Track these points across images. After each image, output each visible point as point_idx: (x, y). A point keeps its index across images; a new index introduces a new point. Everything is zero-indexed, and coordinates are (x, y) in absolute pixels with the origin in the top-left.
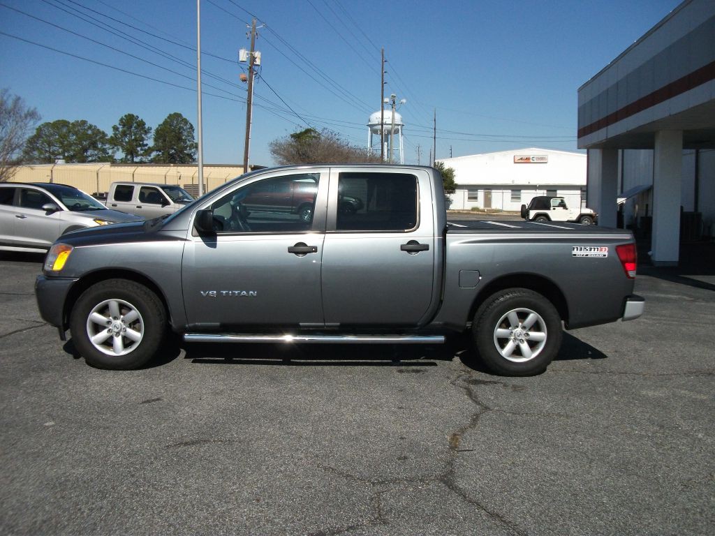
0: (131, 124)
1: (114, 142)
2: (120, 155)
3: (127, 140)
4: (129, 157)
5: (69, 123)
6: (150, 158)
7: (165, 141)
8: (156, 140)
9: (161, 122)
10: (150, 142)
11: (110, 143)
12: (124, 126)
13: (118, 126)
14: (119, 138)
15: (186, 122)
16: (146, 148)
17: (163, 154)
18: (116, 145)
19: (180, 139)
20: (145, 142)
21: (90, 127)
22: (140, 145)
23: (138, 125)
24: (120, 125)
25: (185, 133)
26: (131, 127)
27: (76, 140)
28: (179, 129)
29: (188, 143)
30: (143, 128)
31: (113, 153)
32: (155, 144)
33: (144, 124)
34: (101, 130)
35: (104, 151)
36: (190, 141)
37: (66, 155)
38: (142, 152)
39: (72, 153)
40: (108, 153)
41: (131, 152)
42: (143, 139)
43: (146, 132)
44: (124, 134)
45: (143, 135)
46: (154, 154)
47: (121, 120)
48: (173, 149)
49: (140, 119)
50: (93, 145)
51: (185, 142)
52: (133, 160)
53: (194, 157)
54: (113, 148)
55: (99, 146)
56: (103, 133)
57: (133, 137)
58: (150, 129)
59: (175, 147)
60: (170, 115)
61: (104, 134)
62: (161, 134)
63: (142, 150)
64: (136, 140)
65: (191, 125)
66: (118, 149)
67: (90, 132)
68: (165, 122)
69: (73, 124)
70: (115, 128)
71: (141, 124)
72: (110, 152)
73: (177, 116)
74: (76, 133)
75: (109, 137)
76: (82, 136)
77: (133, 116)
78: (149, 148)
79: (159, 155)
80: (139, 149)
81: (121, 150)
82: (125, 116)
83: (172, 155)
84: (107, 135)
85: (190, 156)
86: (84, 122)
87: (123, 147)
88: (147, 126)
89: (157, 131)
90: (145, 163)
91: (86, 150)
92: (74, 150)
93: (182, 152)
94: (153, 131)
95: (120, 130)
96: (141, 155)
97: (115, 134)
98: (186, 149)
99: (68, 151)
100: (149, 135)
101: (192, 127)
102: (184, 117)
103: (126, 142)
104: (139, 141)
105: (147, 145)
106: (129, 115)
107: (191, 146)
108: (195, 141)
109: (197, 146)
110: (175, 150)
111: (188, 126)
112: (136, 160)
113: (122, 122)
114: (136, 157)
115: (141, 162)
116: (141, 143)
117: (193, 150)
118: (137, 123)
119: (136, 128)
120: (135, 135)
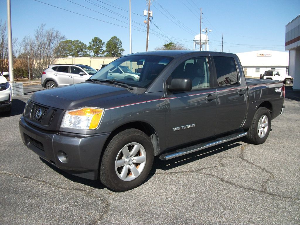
0: (96, 40)
1: (90, 48)
2: (92, 54)
3: (95, 48)
4: (96, 55)
5: (72, 41)
6: (104, 55)
7: (110, 48)
8: (106, 48)
9: (109, 40)
10: (104, 49)
11: (88, 49)
12: (94, 42)
13: (92, 42)
14: (92, 47)
15: (118, 40)
16: (102, 51)
17: (109, 53)
19: (116, 47)
20: (102, 49)
21: (80, 42)
22: (100, 50)
23: (100, 42)
24: (92, 41)
25: (118, 45)
26: (97, 42)
27: (74, 48)
28: (116, 43)
29: (120, 49)
31: (90, 53)
32: (106, 49)
33: (102, 41)
34: (84, 44)
35: (86, 52)
37: (71, 54)
39: (73, 53)
40: (87, 53)
41: (97, 53)
42: (101, 47)
43: (103, 44)
44: (94, 45)
45: (101, 46)
46: (106, 54)
48: (113, 51)
49: (100, 39)
50: (82, 50)
51: (118, 48)
53: (122, 54)
54: (89, 51)
55: (84, 50)
56: (85, 45)
57: (97, 46)
58: (104, 43)
59: (114, 50)
60: (112, 37)
61: (86, 46)
62: (109, 45)
63: (101, 52)
64: (98, 48)
65: (121, 41)
66: (91, 52)
67: (80, 45)
68: (110, 40)
69: (73, 41)
70: (90, 43)
71: (101, 41)
72: (88, 53)
73: (115, 38)
74: (75, 45)
75: (88, 47)
76: (78, 46)
78: (104, 51)
79: (108, 54)
80: (100, 51)
81: (92, 51)
82: (94, 38)
83: (113, 54)
84: (87, 46)
85: (120, 54)
86: (78, 41)
87: (93, 50)
88: (103, 42)
89: (107, 44)
90: (102, 57)
91: (78, 52)
92: (74, 52)
93: (117, 52)
94: (105, 44)
95: (92, 43)
96: (101, 54)
97: (90, 45)
98: (119, 51)
99: (72, 52)
100: (104, 46)
101: (121, 42)
102: (118, 38)
103: (95, 49)
104: (99, 48)
106: (96, 37)
107: (121, 50)
108: (122, 48)
109: (123, 50)
110: (114, 51)
111: (119, 42)
112: (98, 56)
113: (93, 40)
114: (99, 54)
115: (101, 57)
116: (100, 49)
117: (121, 52)
118: (99, 41)
119: (98, 43)
120: (98, 45)
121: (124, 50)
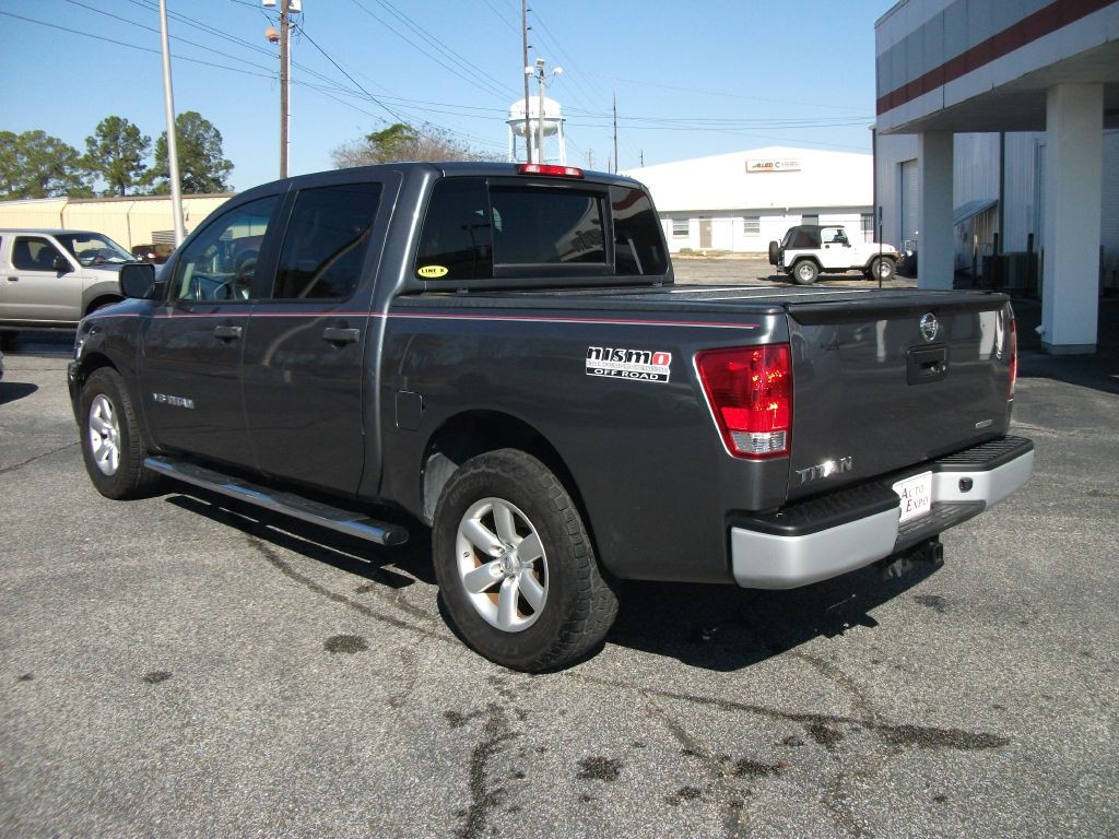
0: (116, 132)
1: (90, 163)
2: (101, 184)
3: (111, 160)
4: (116, 188)
5: (14, 136)
6: (150, 189)
8: (158, 158)
10: (151, 162)
11: (84, 167)
12: (105, 136)
13: (95, 137)
14: (98, 158)
15: (207, 125)
16: (144, 171)
18: (94, 170)
19: (200, 155)
20: (142, 163)
21: (51, 141)
22: (133, 168)
23: (129, 134)
24: (97, 135)
25: (207, 145)
26: (117, 138)
27: (27, 163)
28: (197, 138)
29: (213, 160)
30: (136, 140)
31: (91, 182)
32: (159, 165)
33: (138, 132)
34: (69, 145)
35: (76, 180)
36: (215, 158)
37: (14, 188)
38: (138, 179)
39: (22, 185)
40: (82, 184)
41: (120, 180)
42: (137, 158)
43: (142, 146)
44: (106, 151)
45: (137, 151)
46: (157, 182)
47: (100, 128)
48: (187, 171)
49: (130, 124)
50: (57, 170)
51: (207, 158)
52: (123, 193)
53: (224, 184)
54: (90, 174)
55: (67, 171)
56: (73, 150)
57: (121, 155)
58: (147, 140)
59: (192, 169)
60: (181, 115)
61: (74, 153)
63: (137, 175)
64: (126, 160)
65: (217, 132)
66: (97, 176)
67: (50, 150)
69: (22, 138)
70: (91, 142)
71: (133, 133)
72: (85, 180)
73: (192, 117)
74: (28, 153)
75: (81, 157)
76: (38, 158)
77: (119, 119)
78: (150, 171)
79: (165, 182)
80: (132, 174)
81: (102, 176)
82: (106, 120)
83: (188, 182)
84: (77, 154)
85: (216, 181)
86: (39, 134)
87: (104, 170)
88: (142, 136)
89: (161, 143)
90: (143, 195)
91: (44, 179)
92: (26, 181)
93: (203, 175)
94: (153, 144)
95: (99, 143)
96: (137, 183)
97: (91, 151)
98: (210, 171)
99: (16, 183)
100: (147, 150)
101: (217, 134)
102: (204, 118)
103: (109, 164)
104: (131, 162)
105: (144, 167)
106: (112, 118)
107: (219, 167)
108: (224, 158)
109: (229, 166)
110: (191, 172)
111: (212, 133)
112: (127, 192)
113: (101, 131)
114: (129, 186)
115: (137, 194)
116: (135, 164)
117: (221, 173)
118: (125, 130)
119: (126, 140)
120: (124, 151)
121: (232, 166)
